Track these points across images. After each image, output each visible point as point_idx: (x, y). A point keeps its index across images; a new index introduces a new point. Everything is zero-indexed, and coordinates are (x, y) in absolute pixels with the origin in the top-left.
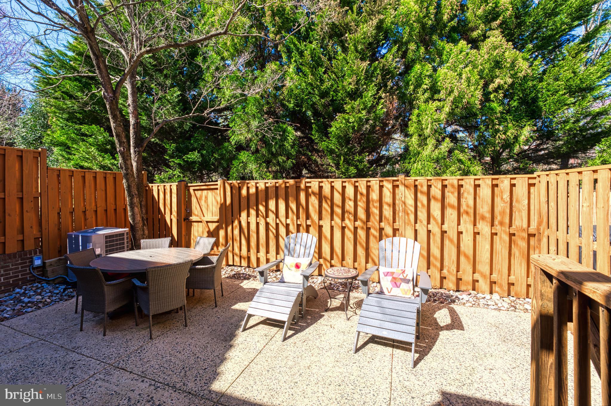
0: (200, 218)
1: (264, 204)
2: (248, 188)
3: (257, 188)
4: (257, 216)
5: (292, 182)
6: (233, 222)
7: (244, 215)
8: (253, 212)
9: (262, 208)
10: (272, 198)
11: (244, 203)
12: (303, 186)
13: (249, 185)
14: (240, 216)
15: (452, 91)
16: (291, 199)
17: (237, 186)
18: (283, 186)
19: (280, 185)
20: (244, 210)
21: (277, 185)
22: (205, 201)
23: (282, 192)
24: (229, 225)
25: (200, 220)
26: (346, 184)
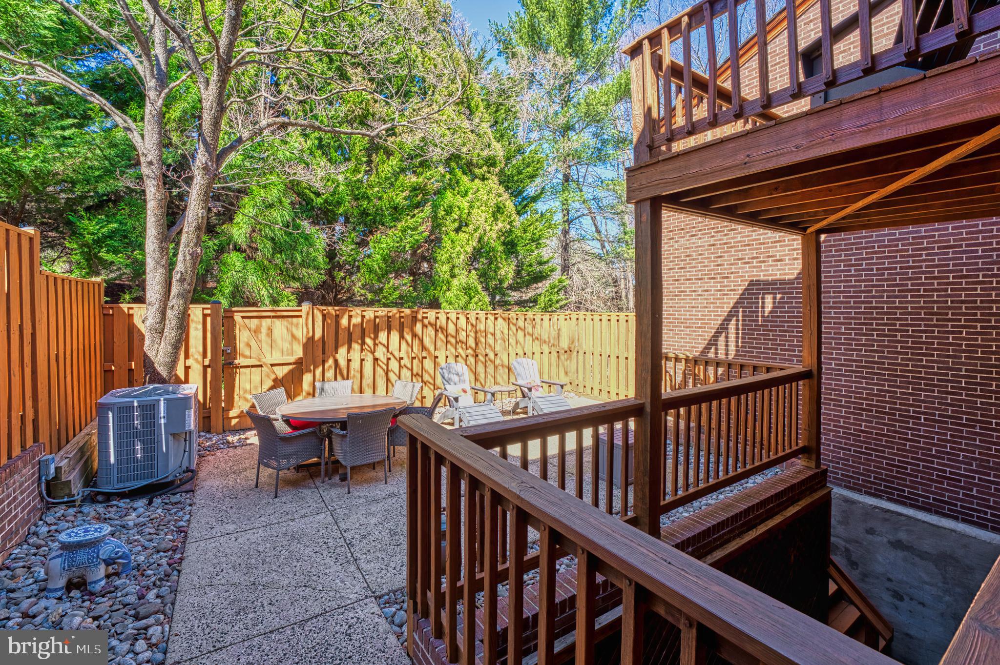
0: (259, 360)
1: (372, 336)
2: (350, 317)
3: (363, 317)
4: (362, 350)
5: (407, 311)
6: (324, 362)
7: (342, 351)
8: (356, 347)
9: (369, 341)
10: (383, 330)
11: (343, 336)
12: (420, 317)
13: (352, 313)
14: (336, 353)
15: (478, 228)
16: (406, 330)
17: (334, 313)
18: (398, 316)
19: (394, 315)
20: (343, 345)
21: (390, 314)
22: (268, 335)
23: (395, 323)
24: (318, 367)
25: (259, 363)
26: (460, 316)
